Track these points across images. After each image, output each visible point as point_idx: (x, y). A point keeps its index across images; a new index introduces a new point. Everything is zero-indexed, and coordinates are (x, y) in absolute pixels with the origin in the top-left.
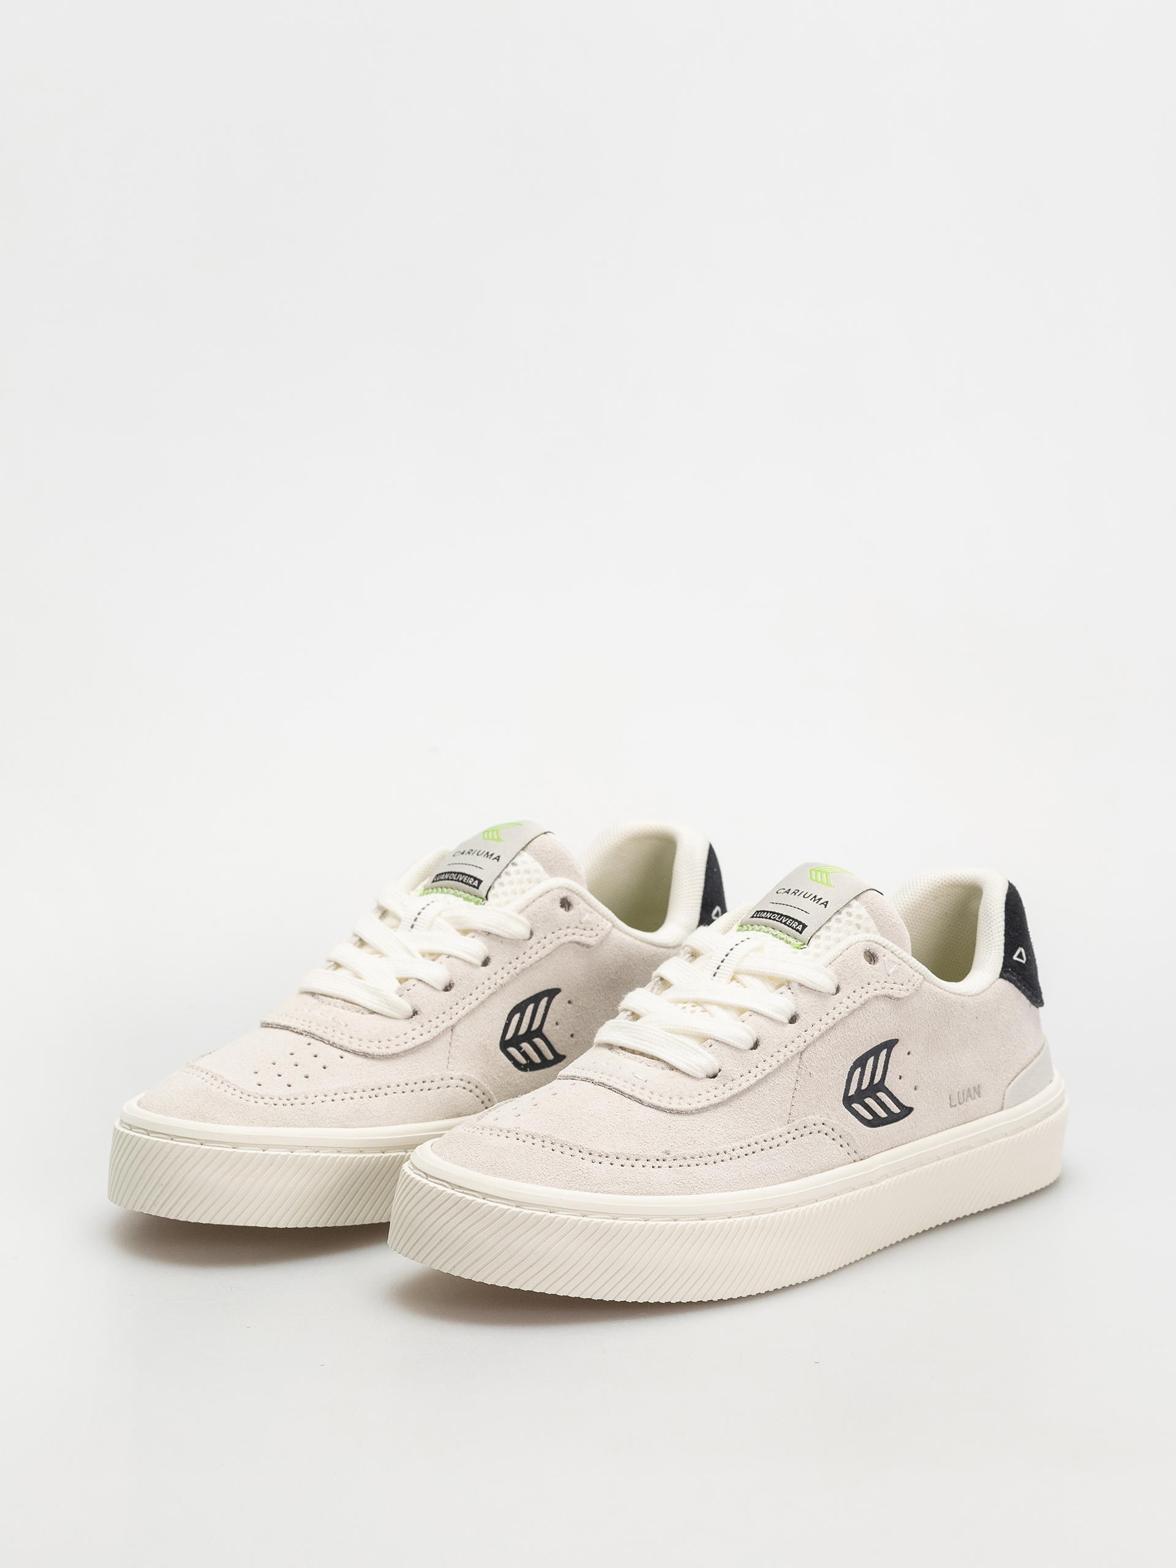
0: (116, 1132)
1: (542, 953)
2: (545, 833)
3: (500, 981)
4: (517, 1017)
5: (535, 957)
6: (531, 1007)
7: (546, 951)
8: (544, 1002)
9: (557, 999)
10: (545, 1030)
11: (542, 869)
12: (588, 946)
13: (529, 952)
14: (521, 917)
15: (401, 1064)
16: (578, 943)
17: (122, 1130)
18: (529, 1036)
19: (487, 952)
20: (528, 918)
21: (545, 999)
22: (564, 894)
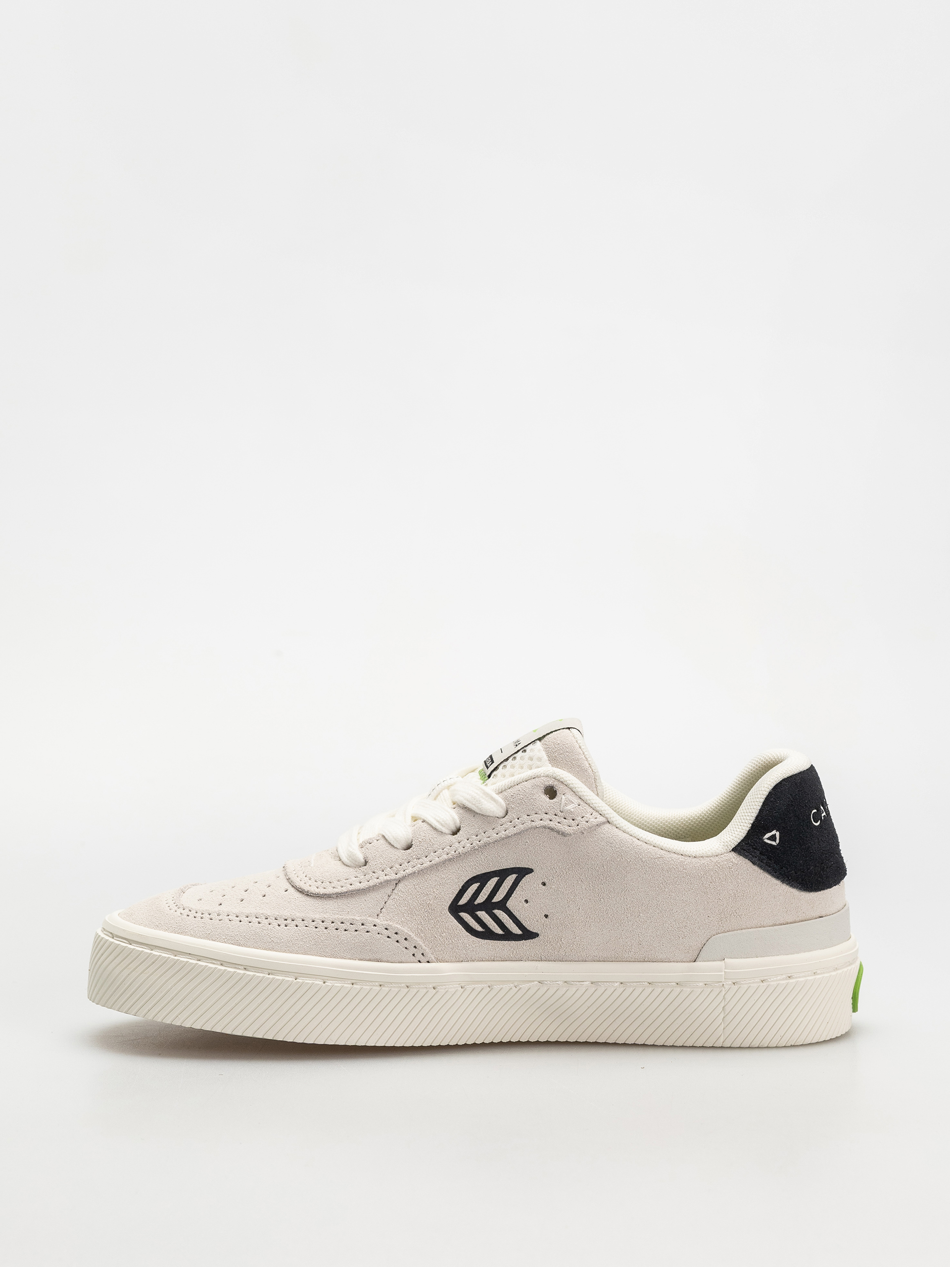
0: (97, 937)
1: (512, 831)
2: (569, 728)
3: (461, 850)
4: (475, 886)
5: (503, 834)
6: (493, 881)
7: (515, 830)
8: (511, 879)
9: (528, 877)
10: (510, 904)
11: (545, 758)
12: (564, 834)
13: (499, 828)
14: (499, 798)
15: (330, 904)
16: (552, 829)
17: (103, 935)
18: (489, 906)
19: (458, 822)
20: (505, 799)
21: (514, 876)
22: (550, 782)
